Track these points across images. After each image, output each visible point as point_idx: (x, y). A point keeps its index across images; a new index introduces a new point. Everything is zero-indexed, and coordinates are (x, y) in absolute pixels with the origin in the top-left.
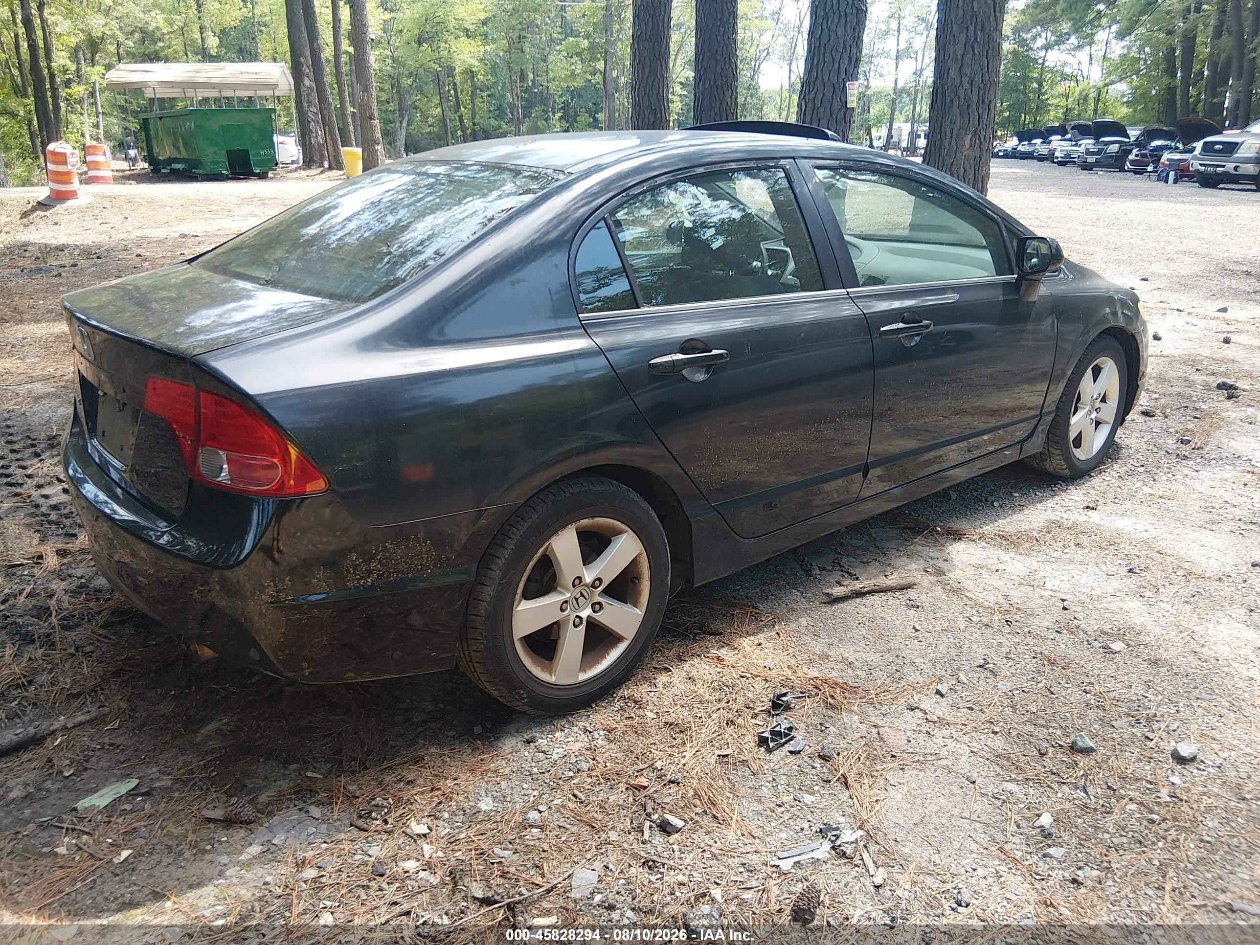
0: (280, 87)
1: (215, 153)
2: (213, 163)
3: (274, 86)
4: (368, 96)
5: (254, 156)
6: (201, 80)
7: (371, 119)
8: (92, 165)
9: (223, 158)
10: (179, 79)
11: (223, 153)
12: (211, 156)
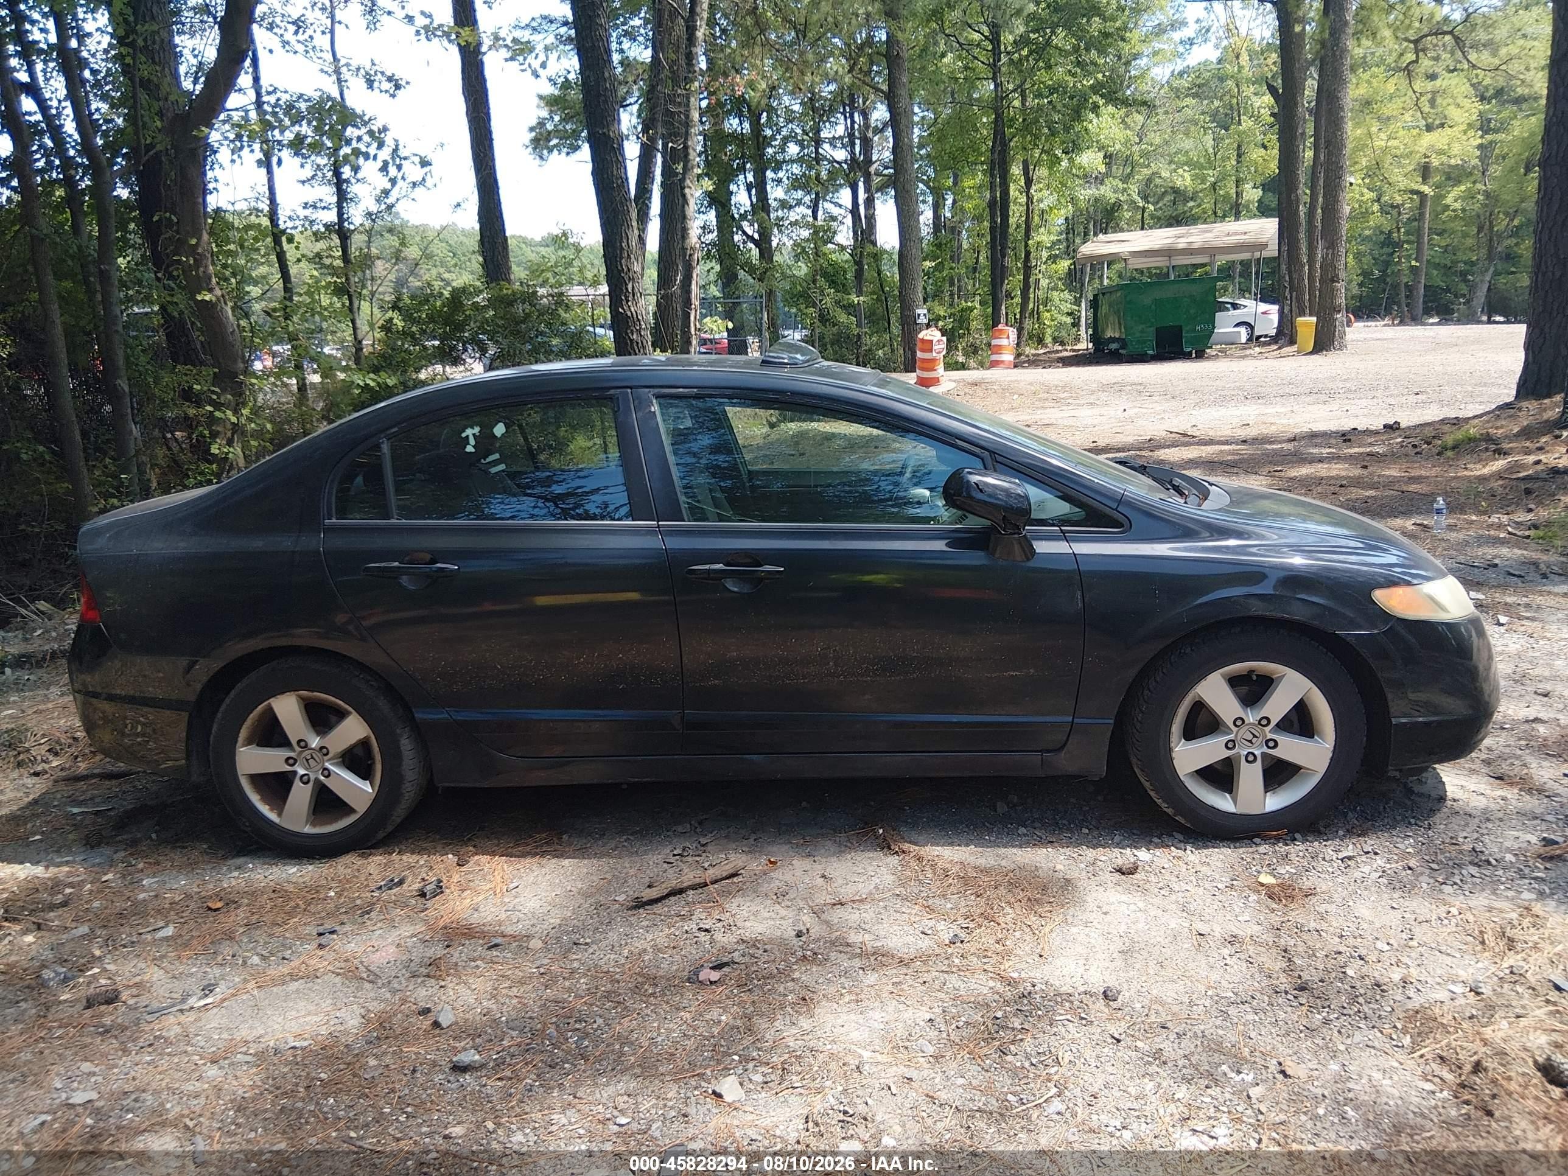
0: (1270, 247)
1: (1142, 332)
2: (1138, 342)
3: (1265, 246)
4: (1333, 254)
5: (1187, 332)
6: (1181, 246)
7: (1334, 281)
8: (995, 350)
9: (1151, 334)
10: (1157, 247)
11: (1152, 330)
12: (1138, 335)
